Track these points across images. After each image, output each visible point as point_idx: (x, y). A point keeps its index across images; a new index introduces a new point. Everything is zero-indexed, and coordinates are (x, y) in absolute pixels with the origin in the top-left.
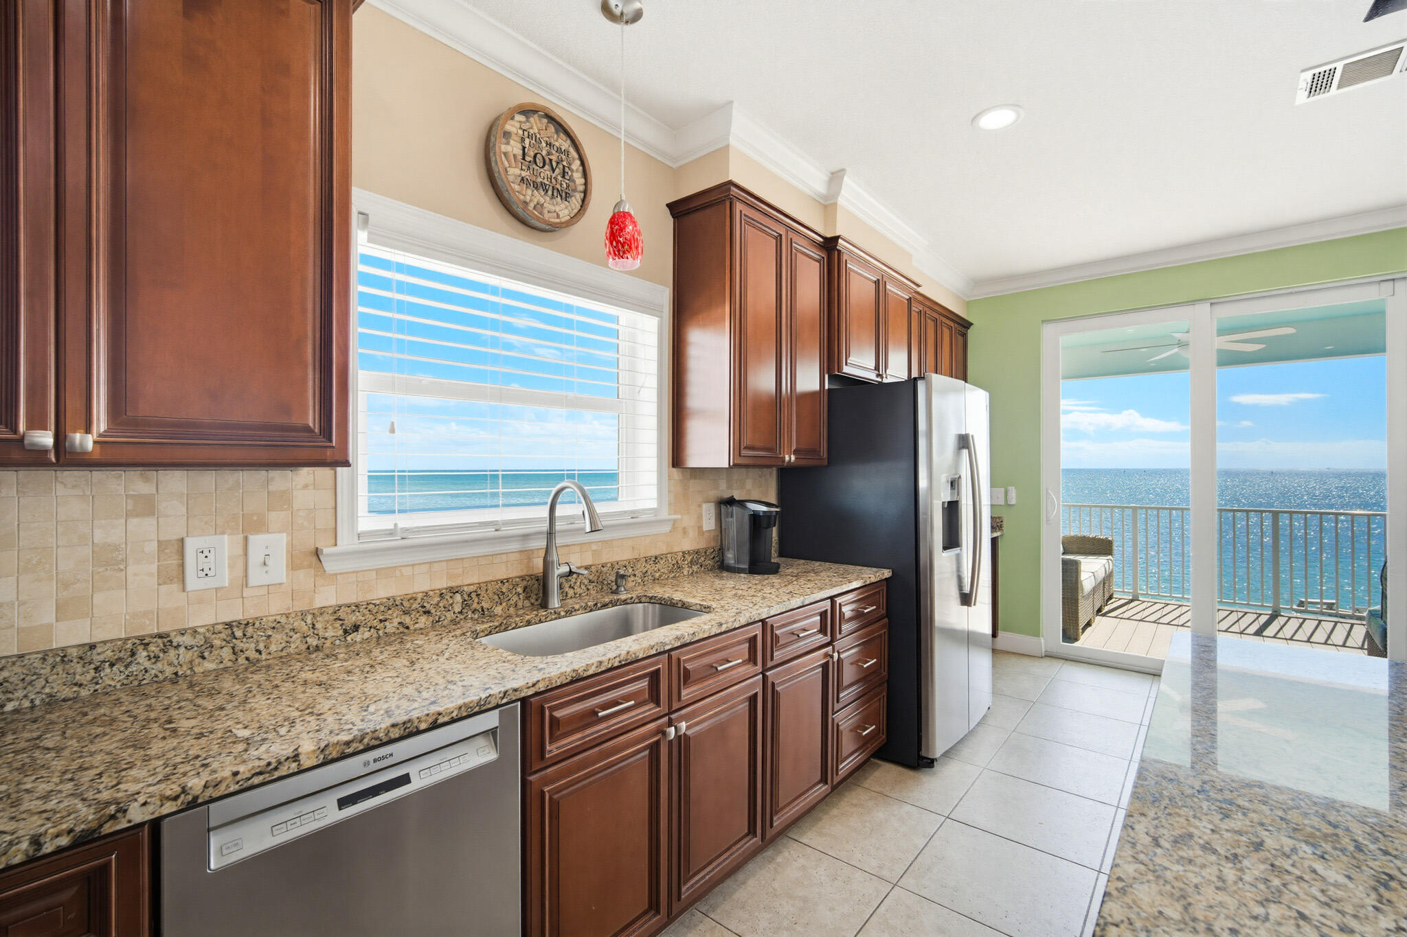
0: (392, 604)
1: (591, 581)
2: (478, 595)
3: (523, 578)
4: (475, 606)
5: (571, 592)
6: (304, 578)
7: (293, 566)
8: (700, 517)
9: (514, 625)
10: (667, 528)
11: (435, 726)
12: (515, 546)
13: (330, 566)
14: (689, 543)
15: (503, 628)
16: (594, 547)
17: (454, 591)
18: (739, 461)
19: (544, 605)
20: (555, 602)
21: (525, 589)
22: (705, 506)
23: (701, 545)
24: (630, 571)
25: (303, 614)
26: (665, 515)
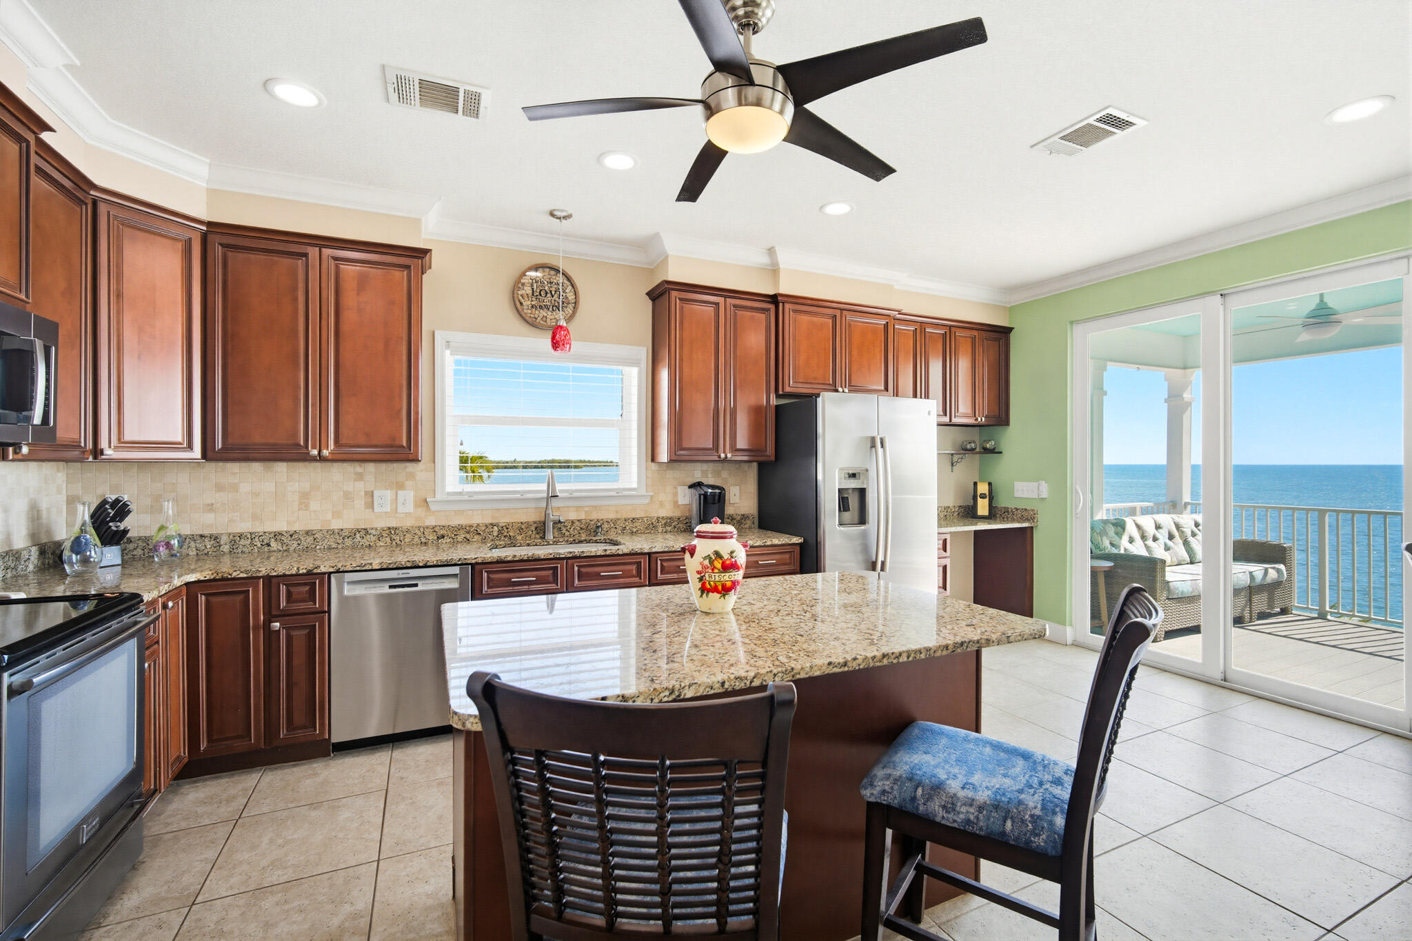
0: (460, 528)
1: (581, 529)
2: (507, 528)
3: (535, 523)
4: (505, 534)
5: (567, 533)
6: (421, 512)
7: (416, 506)
8: (675, 494)
9: (519, 544)
10: (647, 501)
11: (426, 566)
12: (532, 505)
13: (433, 507)
14: (666, 511)
15: (513, 545)
16: (586, 509)
17: (493, 525)
18: (674, 458)
19: (543, 538)
20: (550, 536)
21: (536, 528)
22: (679, 488)
23: (677, 514)
24: (612, 525)
25: (419, 527)
26: (643, 492)
